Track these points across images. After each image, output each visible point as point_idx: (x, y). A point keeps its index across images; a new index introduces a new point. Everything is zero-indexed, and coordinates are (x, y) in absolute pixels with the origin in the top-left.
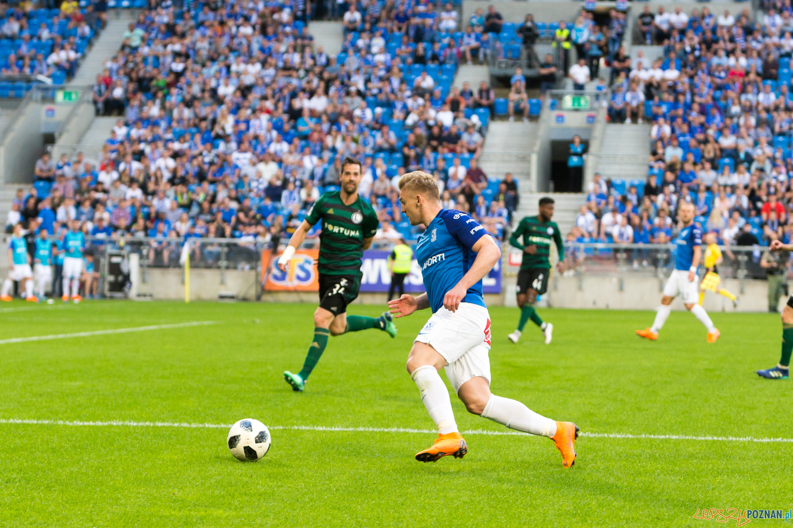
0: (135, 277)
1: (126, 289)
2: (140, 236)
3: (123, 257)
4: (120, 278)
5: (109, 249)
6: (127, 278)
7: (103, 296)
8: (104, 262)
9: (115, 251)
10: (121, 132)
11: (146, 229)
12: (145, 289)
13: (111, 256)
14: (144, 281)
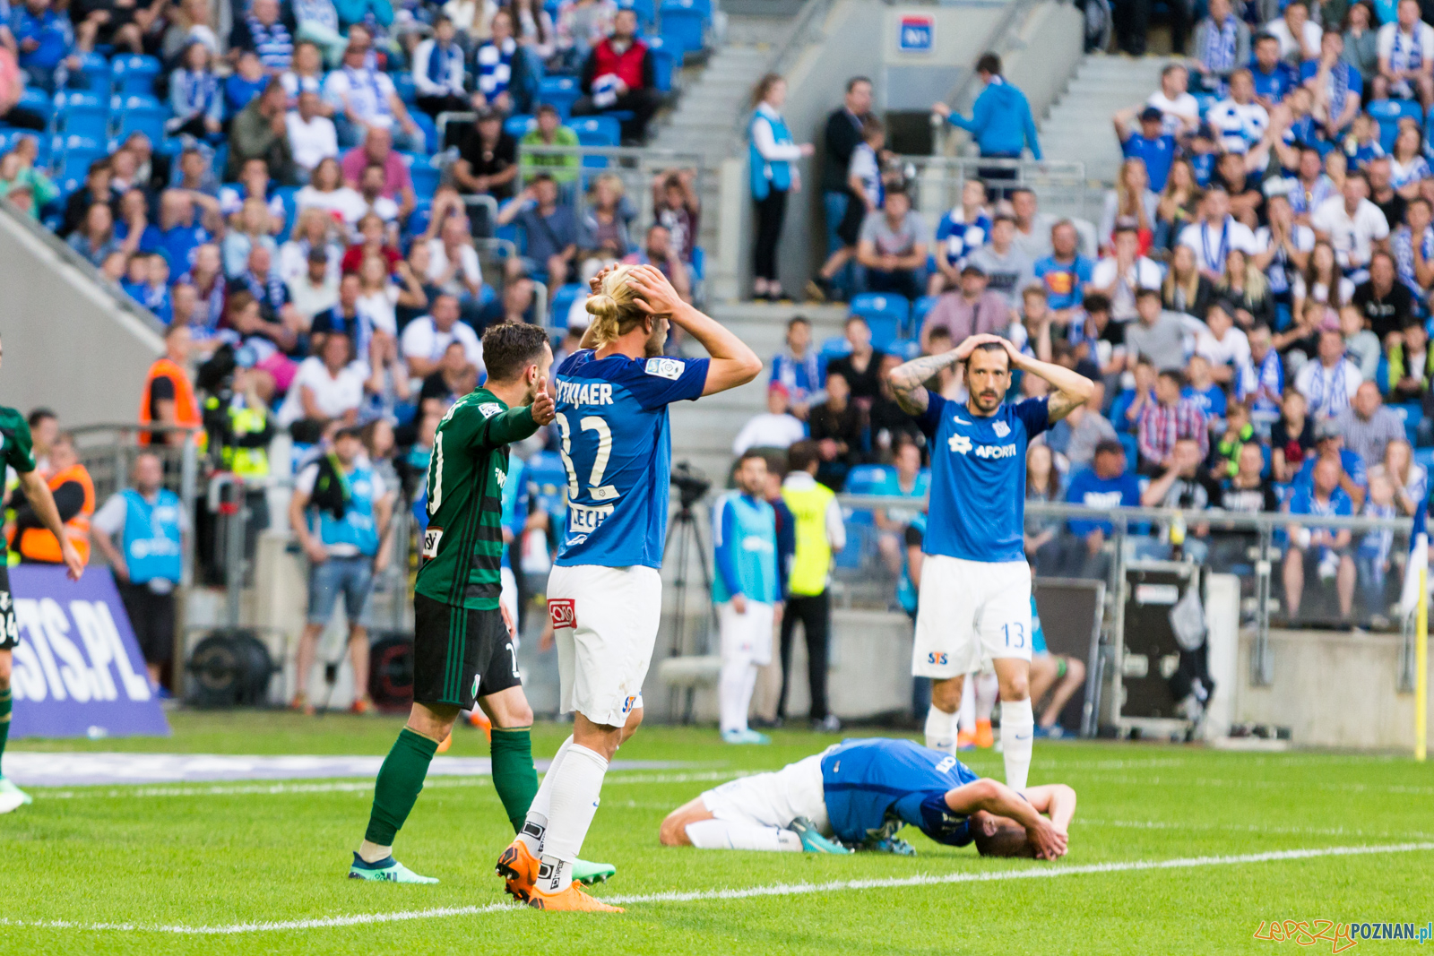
0: (1223, 663)
1: (1190, 706)
2: (1245, 506)
3: (1181, 584)
4: (1170, 665)
5: (1131, 555)
6: (1196, 662)
7: (1106, 732)
8: (1110, 602)
9: (1149, 564)
10: (1181, 110)
11: (1267, 483)
12: (1261, 708)
13: (1134, 578)
14: (1258, 679)
